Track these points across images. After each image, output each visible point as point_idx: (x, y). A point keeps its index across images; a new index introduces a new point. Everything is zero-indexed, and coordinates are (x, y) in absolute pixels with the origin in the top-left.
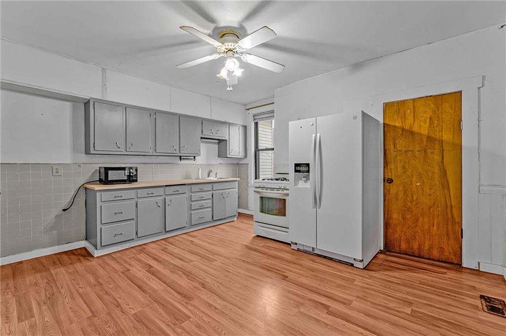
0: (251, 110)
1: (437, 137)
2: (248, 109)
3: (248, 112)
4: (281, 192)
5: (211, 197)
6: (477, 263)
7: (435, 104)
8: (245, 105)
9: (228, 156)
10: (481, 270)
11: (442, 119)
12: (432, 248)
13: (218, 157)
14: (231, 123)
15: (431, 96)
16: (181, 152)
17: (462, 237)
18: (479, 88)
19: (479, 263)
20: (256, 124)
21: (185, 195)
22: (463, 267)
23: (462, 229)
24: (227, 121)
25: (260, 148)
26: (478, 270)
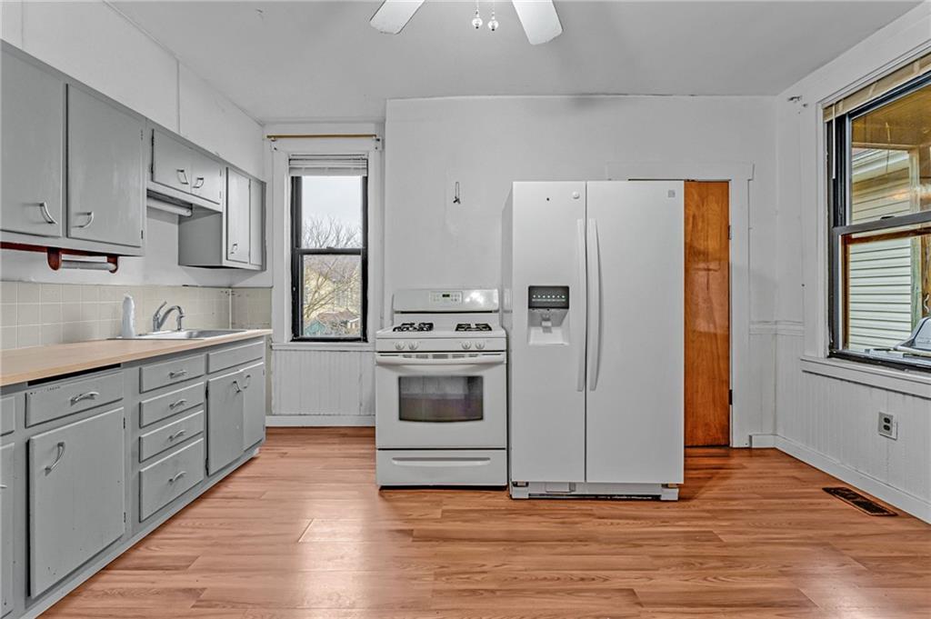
0: (280, 140)
1: (702, 248)
2: (275, 138)
3: (275, 145)
4: (467, 359)
5: (203, 400)
6: (748, 438)
7: (700, 195)
8: (262, 124)
9: (225, 263)
10: (753, 447)
11: (708, 219)
12: (696, 428)
13: (179, 264)
14: (234, 166)
15: (693, 181)
16: (73, 232)
17: (731, 403)
18: (749, 180)
19: (751, 437)
20: (296, 183)
21: (118, 409)
22: (732, 448)
23: (730, 392)
24: (221, 156)
25: (304, 246)
26: (749, 449)
